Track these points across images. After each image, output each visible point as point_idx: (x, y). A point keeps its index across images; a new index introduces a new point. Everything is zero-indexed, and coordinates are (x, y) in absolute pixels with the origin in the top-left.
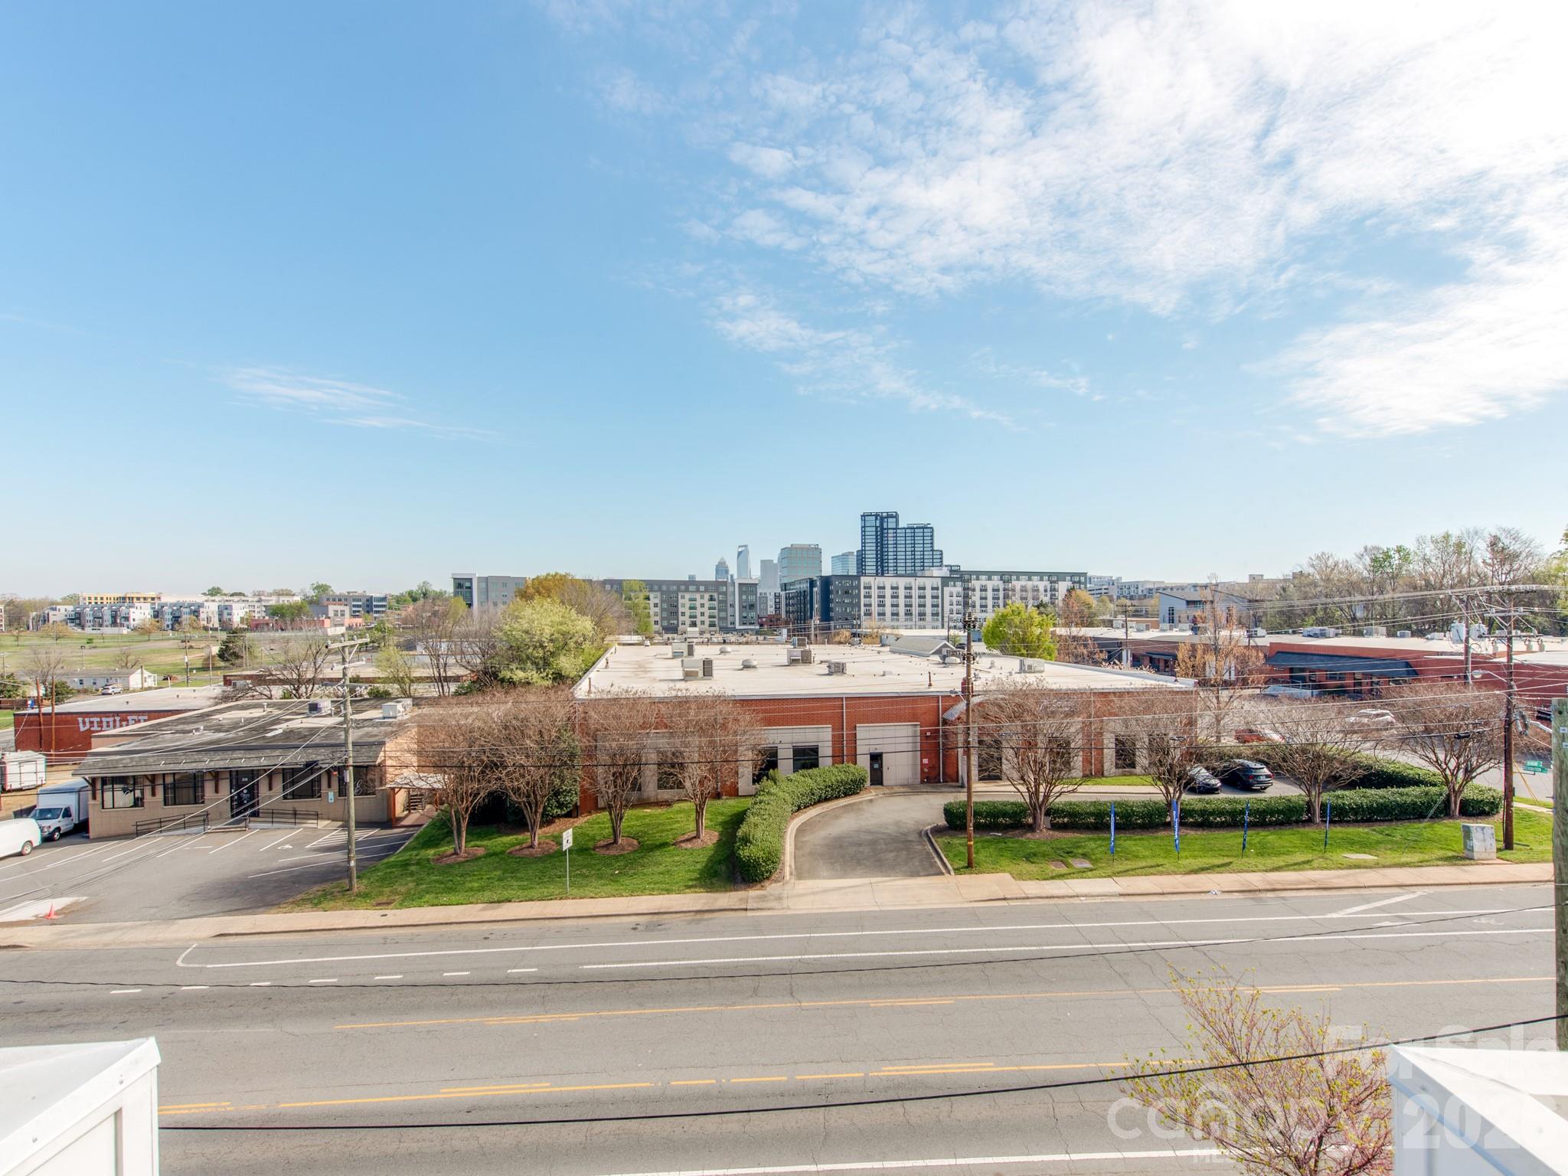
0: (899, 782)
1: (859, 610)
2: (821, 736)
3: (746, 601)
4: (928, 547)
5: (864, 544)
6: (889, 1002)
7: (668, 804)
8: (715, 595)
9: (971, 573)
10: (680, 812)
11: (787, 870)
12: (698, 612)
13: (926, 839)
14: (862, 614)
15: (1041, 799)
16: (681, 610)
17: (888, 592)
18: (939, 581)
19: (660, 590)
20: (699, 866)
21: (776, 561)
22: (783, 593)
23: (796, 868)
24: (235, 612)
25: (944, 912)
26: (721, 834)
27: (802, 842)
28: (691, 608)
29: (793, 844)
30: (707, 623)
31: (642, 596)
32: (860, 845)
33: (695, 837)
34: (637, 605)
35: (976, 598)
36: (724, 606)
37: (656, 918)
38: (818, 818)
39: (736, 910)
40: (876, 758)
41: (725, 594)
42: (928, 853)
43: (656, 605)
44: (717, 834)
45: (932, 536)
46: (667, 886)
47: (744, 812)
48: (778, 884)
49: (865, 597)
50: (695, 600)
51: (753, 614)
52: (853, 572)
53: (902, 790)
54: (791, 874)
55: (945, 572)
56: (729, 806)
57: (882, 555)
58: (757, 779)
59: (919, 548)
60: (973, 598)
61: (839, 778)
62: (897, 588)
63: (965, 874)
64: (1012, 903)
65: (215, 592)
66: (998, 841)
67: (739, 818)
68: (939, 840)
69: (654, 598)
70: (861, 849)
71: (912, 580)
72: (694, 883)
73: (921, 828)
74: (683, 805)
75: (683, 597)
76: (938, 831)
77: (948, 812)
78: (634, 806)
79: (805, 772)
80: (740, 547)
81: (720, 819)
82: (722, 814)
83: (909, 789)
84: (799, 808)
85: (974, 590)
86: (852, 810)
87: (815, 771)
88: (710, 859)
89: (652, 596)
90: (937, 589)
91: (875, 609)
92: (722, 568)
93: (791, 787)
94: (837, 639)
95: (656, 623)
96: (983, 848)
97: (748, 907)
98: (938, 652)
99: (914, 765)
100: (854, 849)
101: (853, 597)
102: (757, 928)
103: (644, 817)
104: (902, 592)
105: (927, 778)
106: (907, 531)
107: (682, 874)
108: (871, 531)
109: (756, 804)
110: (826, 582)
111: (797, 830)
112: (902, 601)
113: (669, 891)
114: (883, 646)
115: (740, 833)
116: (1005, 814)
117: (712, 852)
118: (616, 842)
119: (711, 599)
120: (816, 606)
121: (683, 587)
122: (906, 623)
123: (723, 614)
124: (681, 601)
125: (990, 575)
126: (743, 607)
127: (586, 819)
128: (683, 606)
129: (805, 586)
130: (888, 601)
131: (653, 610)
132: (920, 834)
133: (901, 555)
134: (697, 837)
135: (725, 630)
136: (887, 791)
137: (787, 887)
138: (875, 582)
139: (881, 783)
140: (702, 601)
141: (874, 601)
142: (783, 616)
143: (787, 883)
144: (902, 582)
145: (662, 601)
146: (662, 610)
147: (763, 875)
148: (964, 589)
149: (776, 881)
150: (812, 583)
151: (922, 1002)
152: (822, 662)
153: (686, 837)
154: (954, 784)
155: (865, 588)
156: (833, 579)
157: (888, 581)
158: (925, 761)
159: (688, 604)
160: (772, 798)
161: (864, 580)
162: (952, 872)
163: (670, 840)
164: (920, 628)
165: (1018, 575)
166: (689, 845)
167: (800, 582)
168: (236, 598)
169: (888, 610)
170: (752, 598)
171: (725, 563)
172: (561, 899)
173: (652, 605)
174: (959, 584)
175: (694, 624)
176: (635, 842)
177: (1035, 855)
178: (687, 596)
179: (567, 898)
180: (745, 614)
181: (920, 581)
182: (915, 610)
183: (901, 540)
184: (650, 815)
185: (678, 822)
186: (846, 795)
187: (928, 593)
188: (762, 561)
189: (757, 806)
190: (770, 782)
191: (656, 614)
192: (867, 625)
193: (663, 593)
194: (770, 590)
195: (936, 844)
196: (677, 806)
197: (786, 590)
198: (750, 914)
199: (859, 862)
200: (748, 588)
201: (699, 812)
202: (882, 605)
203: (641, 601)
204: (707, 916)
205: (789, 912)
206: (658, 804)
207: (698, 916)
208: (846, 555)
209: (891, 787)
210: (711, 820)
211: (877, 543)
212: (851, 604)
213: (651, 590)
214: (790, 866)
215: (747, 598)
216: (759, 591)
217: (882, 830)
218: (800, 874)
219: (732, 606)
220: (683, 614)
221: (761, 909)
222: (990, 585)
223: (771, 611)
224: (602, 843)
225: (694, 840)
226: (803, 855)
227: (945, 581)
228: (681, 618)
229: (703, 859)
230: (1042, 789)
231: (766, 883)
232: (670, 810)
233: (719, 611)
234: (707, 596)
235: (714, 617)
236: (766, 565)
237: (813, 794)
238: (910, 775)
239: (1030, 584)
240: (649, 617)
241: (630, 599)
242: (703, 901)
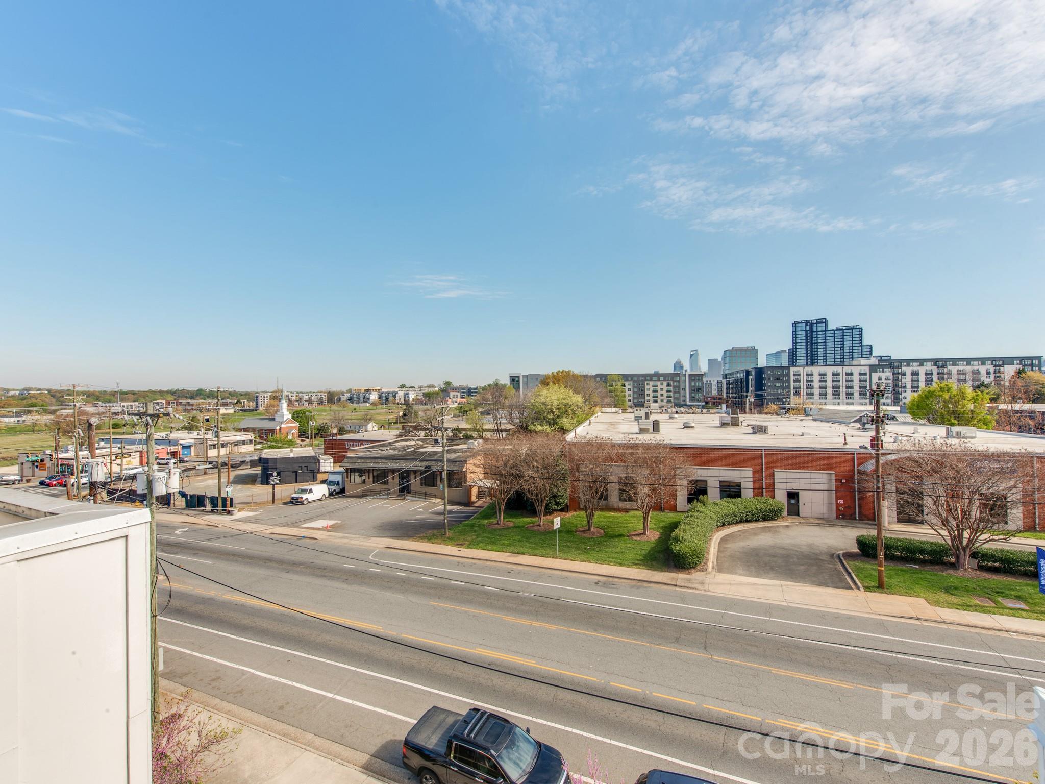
0: (816, 516)
1: (790, 391)
2: (745, 476)
3: (694, 386)
4: (857, 343)
5: (794, 344)
6: (789, 673)
7: (626, 511)
8: (672, 383)
9: (900, 361)
10: (634, 517)
11: (710, 565)
12: (659, 394)
13: (838, 561)
14: (792, 394)
15: (965, 542)
16: (646, 392)
17: (816, 378)
18: (867, 368)
19: (632, 380)
20: (644, 552)
21: (720, 359)
22: (724, 381)
23: (717, 565)
24: (410, 396)
25: (850, 618)
26: (661, 534)
27: (725, 548)
28: (654, 391)
29: (717, 548)
30: (665, 401)
31: (620, 384)
32: (774, 556)
33: (642, 534)
34: (617, 390)
35: (907, 380)
36: (677, 389)
37: (611, 579)
38: (739, 533)
39: (668, 584)
40: (793, 495)
41: (679, 381)
42: (839, 572)
43: (629, 390)
44: (659, 533)
45: (861, 335)
46: (621, 561)
47: (679, 522)
48: (702, 573)
49: (794, 382)
50: (657, 386)
51: (700, 395)
52: (785, 363)
53: (817, 521)
54: (713, 568)
55: (873, 361)
56: (669, 517)
57: (812, 351)
58: (690, 500)
59: (847, 344)
60: (903, 381)
61: (758, 507)
62: (825, 374)
63: (875, 592)
64: (925, 623)
65: (403, 386)
66: (915, 572)
67: (675, 525)
68: (851, 563)
69: (628, 385)
70: (775, 559)
71: (839, 368)
72: (639, 562)
73: (833, 551)
74: (636, 513)
75: (648, 384)
76: (849, 556)
77: (861, 543)
78: (602, 510)
79: (730, 500)
80: (692, 351)
81: (662, 524)
82: (663, 521)
83: (824, 522)
84: (723, 525)
85: (904, 374)
86: (770, 531)
87: (738, 500)
88: (652, 549)
89: (626, 384)
90: (865, 374)
91: (803, 391)
92: (678, 365)
93: (717, 509)
94: (766, 411)
95: (630, 400)
96: (896, 574)
97: (678, 584)
98: (859, 420)
99: (830, 504)
100: (768, 558)
101: (783, 382)
102: (683, 599)
103: (609, 517)
104: (829, 378)
105: (842, 515)
106: (836, 332)
107: (631, 555)
108: (801, 335)
109: (687, 517)
110: (760, 372)
111: (721, 539)
112: (829, 384)
113: (621, 565)
114: (807, 416)
115: (673, 534)
116: (922, 551)
117: (654, 545)
118: (589, 529)
119: (668, 385)
120: (751, 389)
121: (648, 378)
122: (834, 401)
123: (677, 395)
124: (646, 387)
125: (922, 362)
126: (692, 391)
127: (572, 514)
128: (648, 390)
129: (742, 375)
130: (816, 384)
131: (627, 393)
132: (832, 556)
133: (830, 351)
134: (644, 533)
135: (680, 406)
136: (803, 521)
137: (709, 576)
138: (803, 371)
139: (797, 514)
140: (662, 387)
141: (803, 385)
142: (724, 395)
143: (709, 573)
144: (829, 370)
145: (634, 387)
146: (634, 392)
147: (690, 565)
148: (894, 374)
149: (701, 571)
150: (748, 373)
151: (821, 680)
152: (748, 425)
153: (637, 533)
154: (870, 522)
155: (794, 375)
156: (766, 370)
157: (816, 370)
158: (841, 502)
159: (652, 389)
160: (701, 514)
161: (793, 370)
162: (862, 589)
163: (625, 532)
164: (848, 404)
165: (955, 361)
166: (638, 538)
167: (738, 372)
168: (411, 389)
169: (816, 391)
170: (699, 384)
171: (680, 362)
172: (553, 558)
173: (627, 390)
174: (888, 370)
175: (656, 402)
176: (602, 531)
177: (956, 588)
178: (651, 383)
179: (556, 558)
180: (693, 395)
181: (848, 369)
182: (843, 390)
183: (830, 340)
184: (613, 516)
185: (632, 523)
186: (765, 520)
187: (856, 378)
188: (709, 360)
189: (688, 519)
190: (699, 504)
191: (629, 395)
192: (794, 401)
193: (634, 382)
194: (714, 379)
195: (847, 566)
196: (632, 513)
197: (726, 378)
198: (678, 589)
199: (772, 568)
200: (696, 378)
201: (645, 519)
202: (810, 387)
203: (619, 387)
204: (646, 585)
205: (709, 593)
206: (619, 510)
207: (640, 584)
208: (778, 354)
209: (807, 518)
210: (655, 524)
211: (807, 343)
212: (782, 388)
213: (626, 380)
214: (713, 562)
215: (696, 384)
216: (705, 379)
217: (796, 549)
218: (720, 569)
219: (684, 389)
220: (648, 395)
221: (688, 587)
222: (922, 371)
223: (715, 393)
224: (581, 529)
225: (642, 536)
226: (724, 557)
227: (873, 368)
228: (647, 398)
229: (647, 548)
230: (966, 534)
231: (693, 571)
232: (627, 514)
233: (675, 393)
234: (665, 383)
235: (671, 397)
236: (711, 362)
237: (735, 516)
238: (825, 511)
239: (968, 369)
240: (624, 396)
241: (612, 386)
242: (643, 575)
